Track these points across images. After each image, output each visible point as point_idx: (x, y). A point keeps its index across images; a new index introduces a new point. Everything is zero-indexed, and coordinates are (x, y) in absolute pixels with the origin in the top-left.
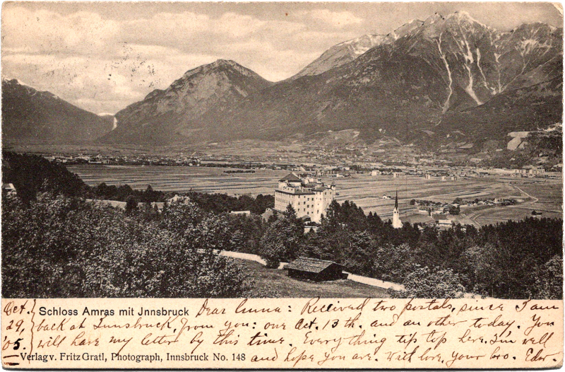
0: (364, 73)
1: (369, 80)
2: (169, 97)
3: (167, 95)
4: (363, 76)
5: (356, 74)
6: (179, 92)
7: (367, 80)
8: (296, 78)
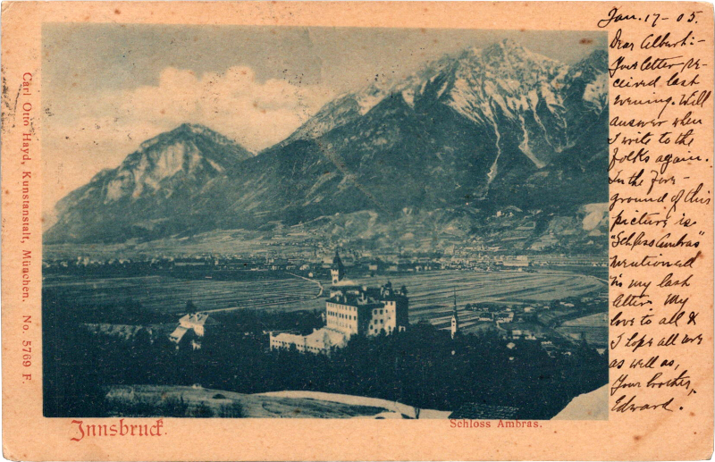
0: (378, 133)
1: (385, 141)
2: (122, 178)
3: (120, 175)
4: (377, 137)
5: (368, 134)
6: (134, 170)
7: (382, 141)
8: (286, 144)
